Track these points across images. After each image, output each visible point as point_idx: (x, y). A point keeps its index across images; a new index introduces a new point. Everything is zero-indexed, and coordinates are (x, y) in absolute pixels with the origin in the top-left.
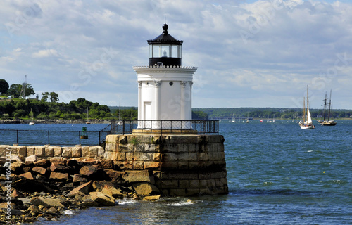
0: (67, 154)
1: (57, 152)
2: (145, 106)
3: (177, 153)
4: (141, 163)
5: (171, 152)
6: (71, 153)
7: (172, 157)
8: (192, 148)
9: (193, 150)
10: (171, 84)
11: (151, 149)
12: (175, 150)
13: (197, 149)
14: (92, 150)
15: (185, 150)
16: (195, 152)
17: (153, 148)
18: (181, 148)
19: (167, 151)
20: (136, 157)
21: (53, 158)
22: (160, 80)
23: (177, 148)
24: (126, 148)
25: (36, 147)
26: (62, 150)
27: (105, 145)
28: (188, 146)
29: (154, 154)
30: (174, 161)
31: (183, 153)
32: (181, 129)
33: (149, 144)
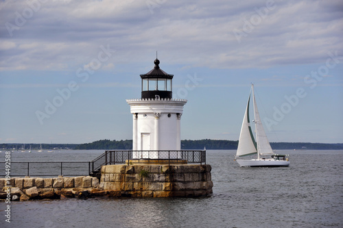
0: (59, 185)
1: (48, 184)
2: (142, 137)
3: (184, 182)
4: (150, 192)
5: (179, 181)
6: (64, 183)
7: (180, 186)
8: (196, 177)
9: (197, 179)
10: (169, 115)
11: (161, 179)
12: (182, 180)
13: (201, 179)
14: (86, 181)
15: (191, 180)
16: (199, 181)
17: (162, 178)
18: (188, 178)
19: (176, 181)
20: (145, 187)
21: (44, 189)
22: (160, 112)
23: (184, 178)
24: (134, 178)
25: (25, 179)
26: (53, 181)
27: (100, 175)
28: (193, 175)
29: (164, 184)
30: (182, 190)
31: (189, 182)
32: (177, 159)
33: (159, 173)
